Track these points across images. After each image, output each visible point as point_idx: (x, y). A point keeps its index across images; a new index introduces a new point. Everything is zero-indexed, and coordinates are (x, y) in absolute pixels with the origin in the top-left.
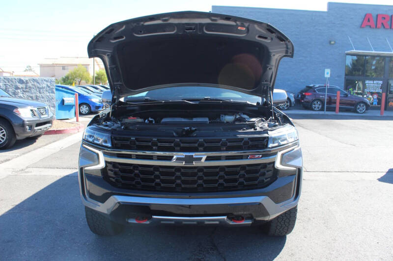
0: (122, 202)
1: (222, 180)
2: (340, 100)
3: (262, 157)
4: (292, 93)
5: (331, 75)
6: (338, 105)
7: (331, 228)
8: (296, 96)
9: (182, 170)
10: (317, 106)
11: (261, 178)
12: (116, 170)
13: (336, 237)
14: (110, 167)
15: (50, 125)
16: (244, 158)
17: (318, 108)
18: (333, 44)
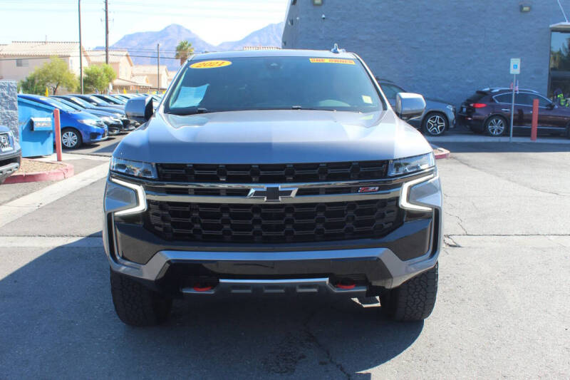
0: (174, 260)
1: (321, 225)
2: (539, 116)
3: (379, 190)
4: (449, 104)
5: (521, 69)
6: (535, 126)
7: (496, 312)
8: (457, 111)
9: (263, 210)
10: (496, 127)
11: (378, 222)
12: (164, 213)
13: (502, 323)
14: (155, 209)
15: (17, 164)
16: (352, 191)
17: (499, 131)
18: (526, 12)
